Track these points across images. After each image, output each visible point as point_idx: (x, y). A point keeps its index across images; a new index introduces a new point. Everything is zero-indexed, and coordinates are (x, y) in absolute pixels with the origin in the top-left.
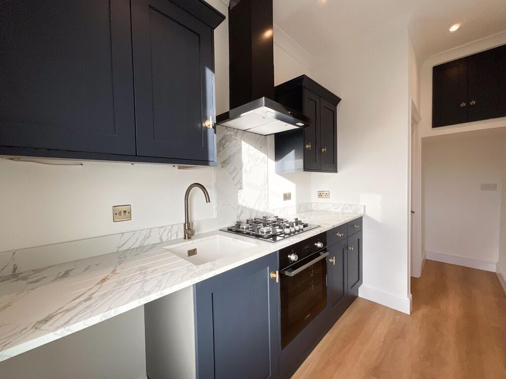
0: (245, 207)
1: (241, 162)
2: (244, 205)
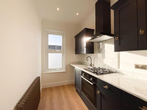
0: (106, 65)
1: (105, 50)
2: (106, 64)
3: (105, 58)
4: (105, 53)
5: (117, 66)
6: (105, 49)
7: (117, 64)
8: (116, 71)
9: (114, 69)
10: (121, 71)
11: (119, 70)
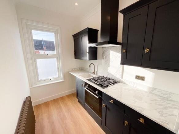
3: (109, 67)
4: (110, 61)
5: (121, 76)
6: (110, 56)
7: (121, 73)
8: (119, 80)
9: (118, 79)
10: (124, 81)
11: (122, 80)
